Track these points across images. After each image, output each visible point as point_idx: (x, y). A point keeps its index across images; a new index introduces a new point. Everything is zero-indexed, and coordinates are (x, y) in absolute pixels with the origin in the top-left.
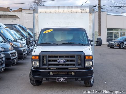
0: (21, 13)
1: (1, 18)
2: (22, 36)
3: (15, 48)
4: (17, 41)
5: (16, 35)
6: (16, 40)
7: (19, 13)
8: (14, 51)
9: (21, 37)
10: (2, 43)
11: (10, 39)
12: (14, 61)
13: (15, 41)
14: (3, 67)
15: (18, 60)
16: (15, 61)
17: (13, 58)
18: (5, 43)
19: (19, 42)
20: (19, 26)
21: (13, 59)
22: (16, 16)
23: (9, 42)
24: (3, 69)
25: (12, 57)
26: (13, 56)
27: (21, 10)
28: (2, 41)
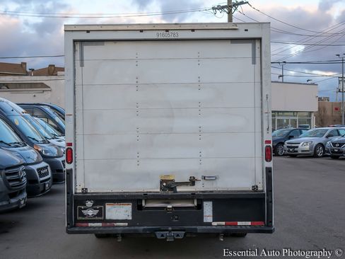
0: (54, 77)
1: (8, 88)
2: (58, 130)
3: (45, 158)
4: (49, 142)
5: (45, 129)
6: (46, 141)
7: (49, 78)
8: (44, 164)
9: (57, 133)
10: (17, 146)
11: (34, 139)
12: (45, 184)
13: (44, 142)
14: (23, 199)
15: (53, 184)
16: (47, 185)
17: (42, 179)
18: (25, 148)
19: (54, 145)
20: (52, 108)
21: (42, 182)
22: (43, 85)
23: (32, 145)
24: (22, 202)
25: (40, 177)
26: (41, 175)
27: (53, 68)
28: (18, 143)
